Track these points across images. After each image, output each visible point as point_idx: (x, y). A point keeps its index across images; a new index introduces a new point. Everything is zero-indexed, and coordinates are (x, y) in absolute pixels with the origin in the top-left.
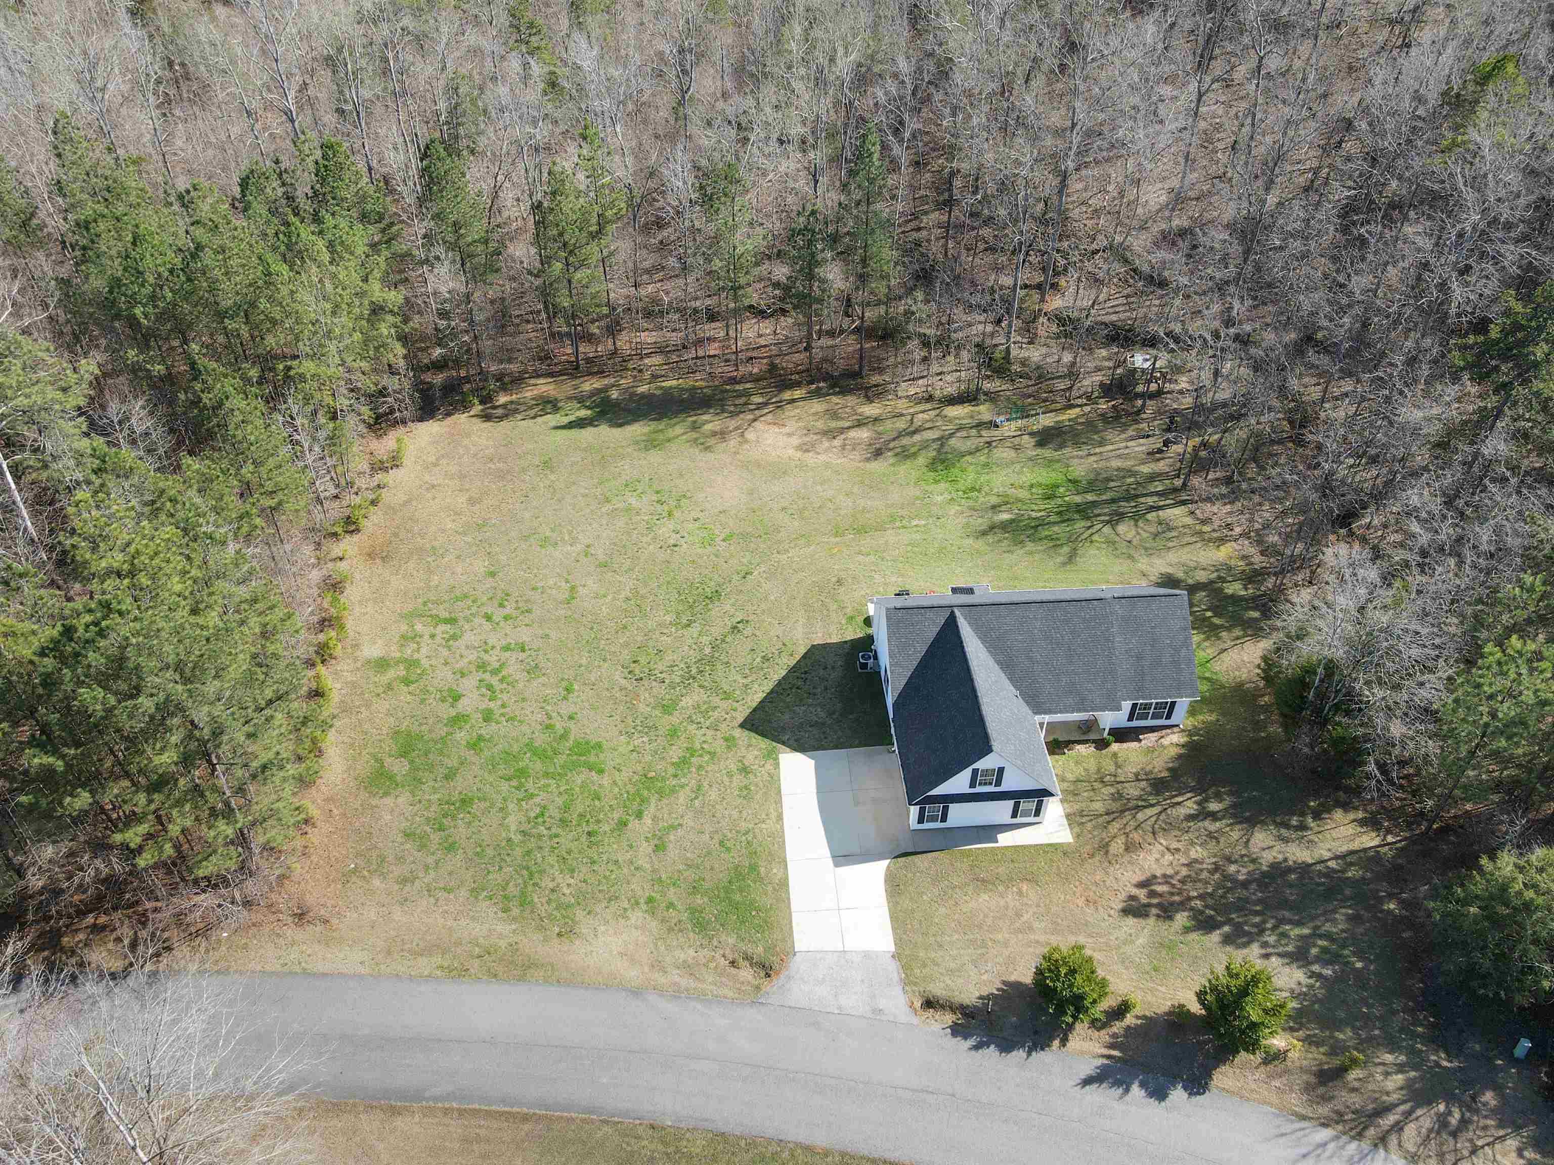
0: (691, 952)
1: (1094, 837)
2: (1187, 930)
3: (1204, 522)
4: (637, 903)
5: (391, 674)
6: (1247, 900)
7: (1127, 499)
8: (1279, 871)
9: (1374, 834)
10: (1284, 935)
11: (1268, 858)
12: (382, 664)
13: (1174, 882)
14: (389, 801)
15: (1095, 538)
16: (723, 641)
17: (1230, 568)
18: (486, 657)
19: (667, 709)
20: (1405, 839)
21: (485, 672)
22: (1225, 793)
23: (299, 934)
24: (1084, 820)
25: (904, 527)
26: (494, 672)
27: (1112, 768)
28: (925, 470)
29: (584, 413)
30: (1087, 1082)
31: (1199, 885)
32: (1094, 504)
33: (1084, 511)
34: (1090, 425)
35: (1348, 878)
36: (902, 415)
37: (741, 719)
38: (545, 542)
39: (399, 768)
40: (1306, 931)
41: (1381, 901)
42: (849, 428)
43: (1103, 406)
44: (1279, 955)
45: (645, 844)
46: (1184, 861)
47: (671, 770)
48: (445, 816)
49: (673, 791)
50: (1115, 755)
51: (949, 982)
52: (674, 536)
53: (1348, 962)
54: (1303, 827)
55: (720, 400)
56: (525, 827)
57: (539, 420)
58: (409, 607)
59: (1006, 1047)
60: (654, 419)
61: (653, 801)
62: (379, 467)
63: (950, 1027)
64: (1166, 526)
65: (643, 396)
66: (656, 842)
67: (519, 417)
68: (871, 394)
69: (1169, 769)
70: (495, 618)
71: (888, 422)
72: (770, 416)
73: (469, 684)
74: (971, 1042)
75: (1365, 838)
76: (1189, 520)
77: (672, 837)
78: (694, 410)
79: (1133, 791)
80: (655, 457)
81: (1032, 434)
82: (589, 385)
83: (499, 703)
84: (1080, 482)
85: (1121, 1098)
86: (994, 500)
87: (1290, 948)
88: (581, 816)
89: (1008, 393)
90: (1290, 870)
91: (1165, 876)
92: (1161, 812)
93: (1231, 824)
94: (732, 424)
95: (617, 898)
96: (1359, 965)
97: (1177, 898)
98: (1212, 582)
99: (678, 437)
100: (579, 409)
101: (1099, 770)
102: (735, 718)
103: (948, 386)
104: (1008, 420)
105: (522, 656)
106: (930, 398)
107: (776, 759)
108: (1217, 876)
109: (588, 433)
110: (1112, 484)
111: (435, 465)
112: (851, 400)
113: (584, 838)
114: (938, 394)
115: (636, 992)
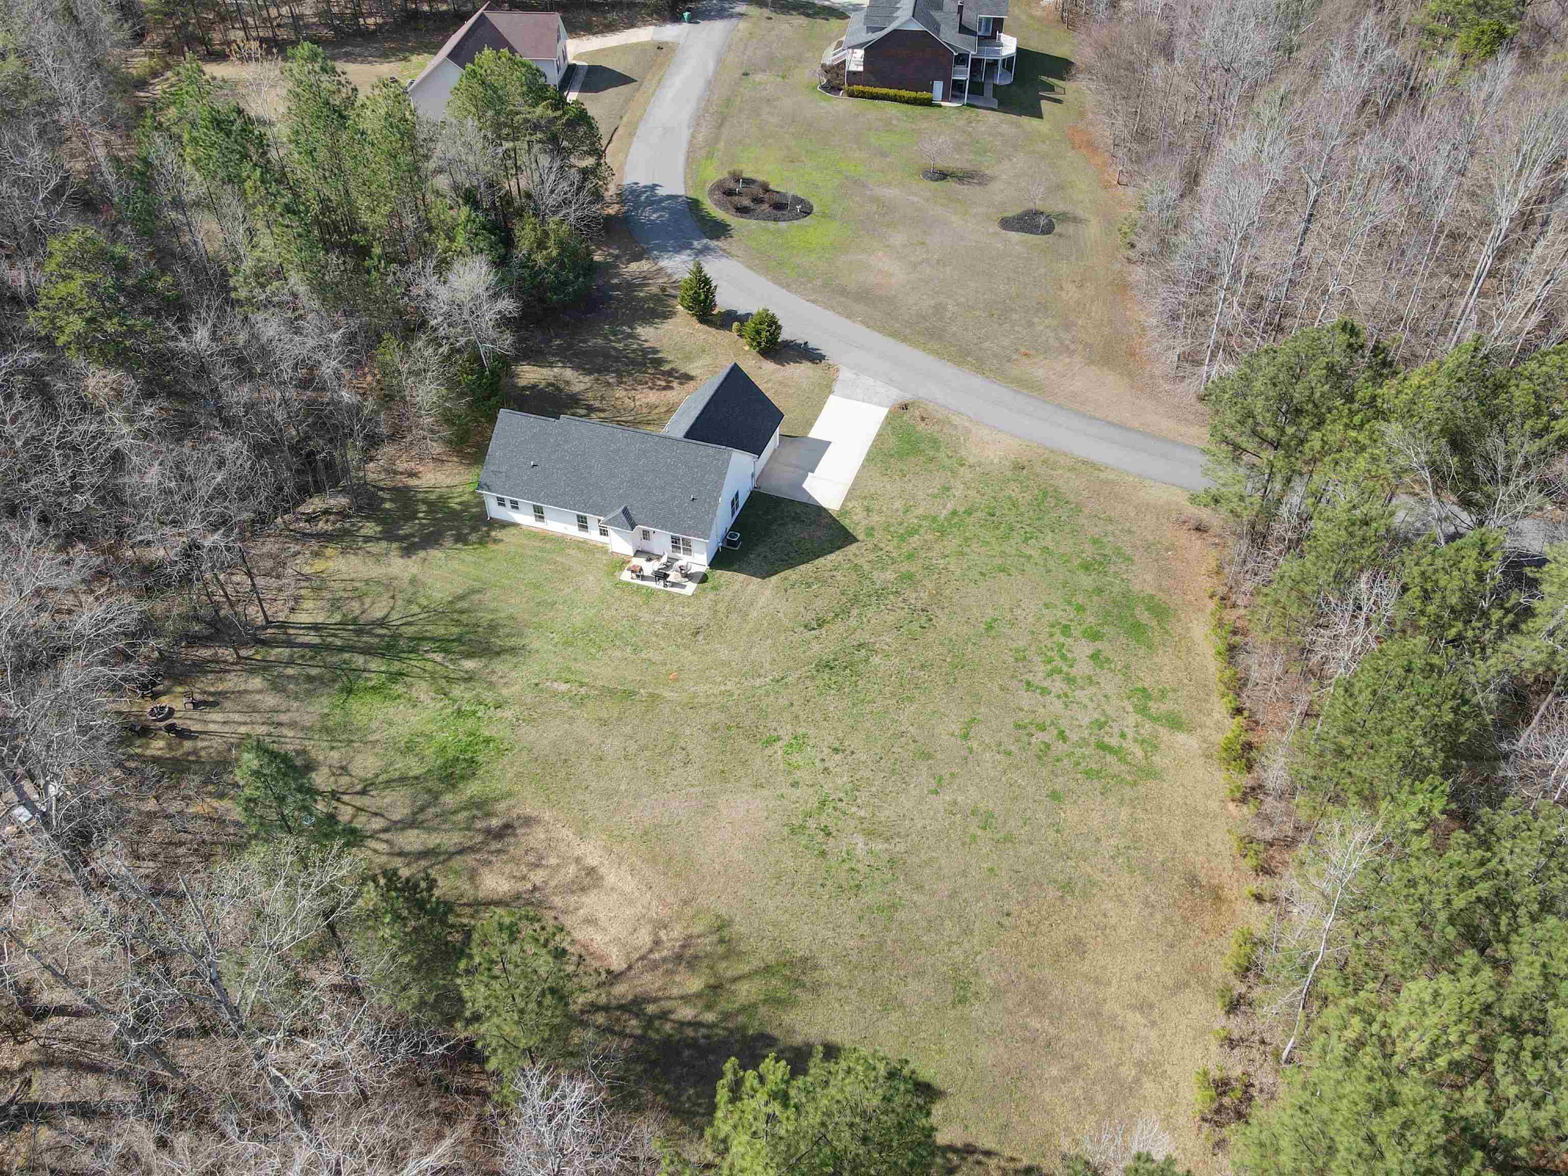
12: (1175, 723)
14: (1150, 591)
16: (837, 615)
19: (910, 576)
26: (1057, 671)
31: (639, 379)
37: (855, 544)
39: (1144, 617)
46: (634, 392)
49: (925, 518)
51: (812, 373)
58: (1155, 786)
61: (942, 517)
63: (825, 359)
66: (948, 493)
70: (1054, 729)
73: (1083, 667)
74: (819, 351)
77: (936, 490)
90: (585, 370)
91: (652, 389)
97: (659, 376)
102: (859, 548)
105: (1029, 677)
107: (842, 509)
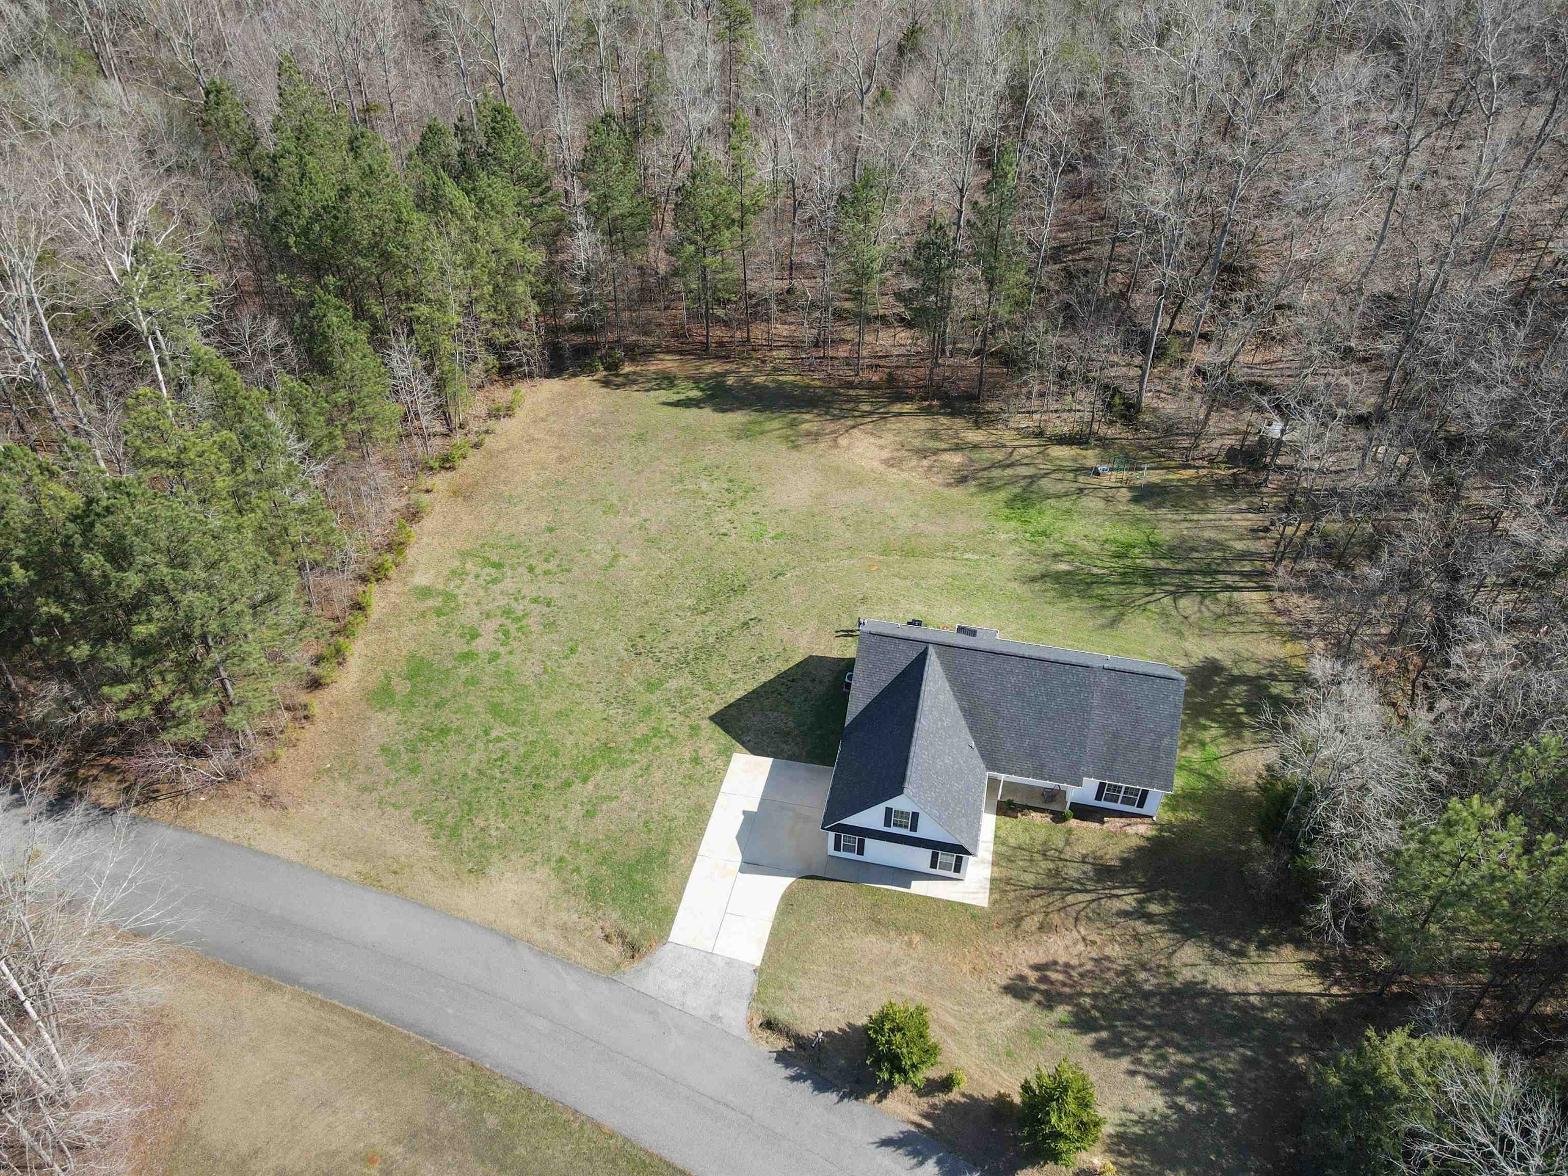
0: (575, 917)
1: (1012, 907)
2: (1062, 1024)
3: (1280, 613)
4: (549, 860)
5: (430, 602)
6: (1140, 1012)
7: (1204, 573)
8: (1192, 990)
9: (1317, 981)
10: (1164, 1057)
11: (1187, 974)
12: (425, 592)
13: (1073, 973)
14: (380, 715)
15: (1149, 607)
16: (730, 634)
17: (1287, 667)
18: (514, 604)
19: (651, 687)
20: (1353, 995)
21: (508, 618)
22: (1172, 898)
23: (259, 814)
24: (1008, 888)
25: (953, 558)
26: (517, 620)
27: (1061, 844)
28: (1002, 504)
29: (695, 394)
30: (885, 1143)
31: (1098, 983)
32: (1165, 572)
33: (1150, 577)
34: (1200, 491)
35: (1264, 1019)
36: (1004, 446)
37: (713, 712)
38: (610, 509)
39: (402, 688)
40: (1189, 1060)
41: (1290, 1051)
42: (945, 450)
43: (1223, 472)
44: (1148, 1076)
45: (579, 807)
46: (1094, 955)
47: (631, 745)
48: (421, 740)
49: (624, 764)
50: (1070, 831)
51: (796, 1010)
52: (728, 525)
53: (1221, 1105)
54: (1241, 953)
55: (828, 402)
56: (483, 766)
57: (652, 393)
58: (467, 546)
59: (822, 1086)
60: (756, 411)
61: (603, 769)
62: (494, 414)
63: (777, 1052)
64: (1235, 609)
65: (756, 386)
66: (589, 808)
67: (636, 388)
68: (981, 420)
69: (1123, 860)
70: (538, 571)
71: (987, 450)
72: (870, 426)
73: (489, 626)
74: (791, 1072)
75: (1305, 981)
76: (1264, 608)
77: (604, 807)
78: (799, 407)
79: (1073, 872)
80: (743, 446)
81: (1131, 488)
82: (710, 368)
83: (508, 649)
84: (1161, 546)
85: (912, 1168)
86: (1059, 548)
87: (1162, 1073)
88: (536, 768)
89: (1124, 442)
90: (1204, 993)
91: (1067, 965)
92: (1094, 900)
93: (1164, 931)
94: (830, 427)
95: (533, 850)
96: (1231, 1110)
97: (1067, 990)
98: (1260, 677)
99: (771, 431)
100: (692, 389)
101: (1045, 843)
102: (708, 709)
103: (1062, 425)
104: (1111, 470)
105: (546, 610)
106: (1040, 434)
107: (730, 757)
108: (1122, 979)
109: (690, 415)
110: (1195, 555)
111: (543, 420)
112: (959, 422)
113: (528, 790)
114: (1049, 431)
115: (510, 939)
